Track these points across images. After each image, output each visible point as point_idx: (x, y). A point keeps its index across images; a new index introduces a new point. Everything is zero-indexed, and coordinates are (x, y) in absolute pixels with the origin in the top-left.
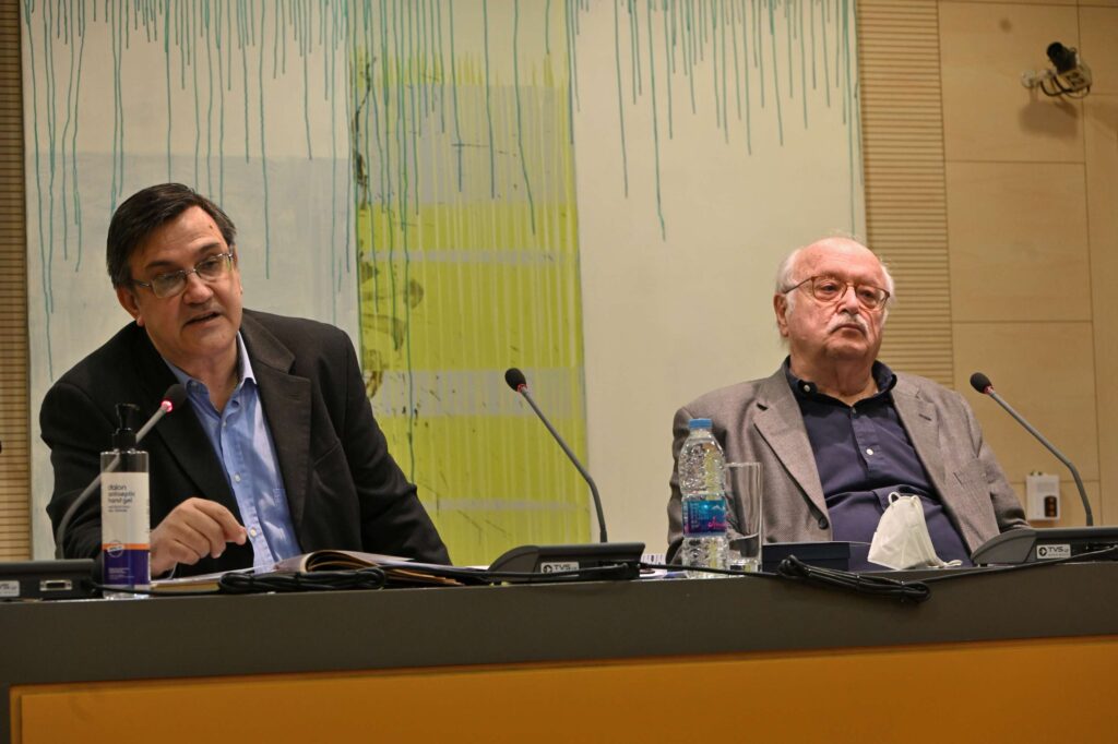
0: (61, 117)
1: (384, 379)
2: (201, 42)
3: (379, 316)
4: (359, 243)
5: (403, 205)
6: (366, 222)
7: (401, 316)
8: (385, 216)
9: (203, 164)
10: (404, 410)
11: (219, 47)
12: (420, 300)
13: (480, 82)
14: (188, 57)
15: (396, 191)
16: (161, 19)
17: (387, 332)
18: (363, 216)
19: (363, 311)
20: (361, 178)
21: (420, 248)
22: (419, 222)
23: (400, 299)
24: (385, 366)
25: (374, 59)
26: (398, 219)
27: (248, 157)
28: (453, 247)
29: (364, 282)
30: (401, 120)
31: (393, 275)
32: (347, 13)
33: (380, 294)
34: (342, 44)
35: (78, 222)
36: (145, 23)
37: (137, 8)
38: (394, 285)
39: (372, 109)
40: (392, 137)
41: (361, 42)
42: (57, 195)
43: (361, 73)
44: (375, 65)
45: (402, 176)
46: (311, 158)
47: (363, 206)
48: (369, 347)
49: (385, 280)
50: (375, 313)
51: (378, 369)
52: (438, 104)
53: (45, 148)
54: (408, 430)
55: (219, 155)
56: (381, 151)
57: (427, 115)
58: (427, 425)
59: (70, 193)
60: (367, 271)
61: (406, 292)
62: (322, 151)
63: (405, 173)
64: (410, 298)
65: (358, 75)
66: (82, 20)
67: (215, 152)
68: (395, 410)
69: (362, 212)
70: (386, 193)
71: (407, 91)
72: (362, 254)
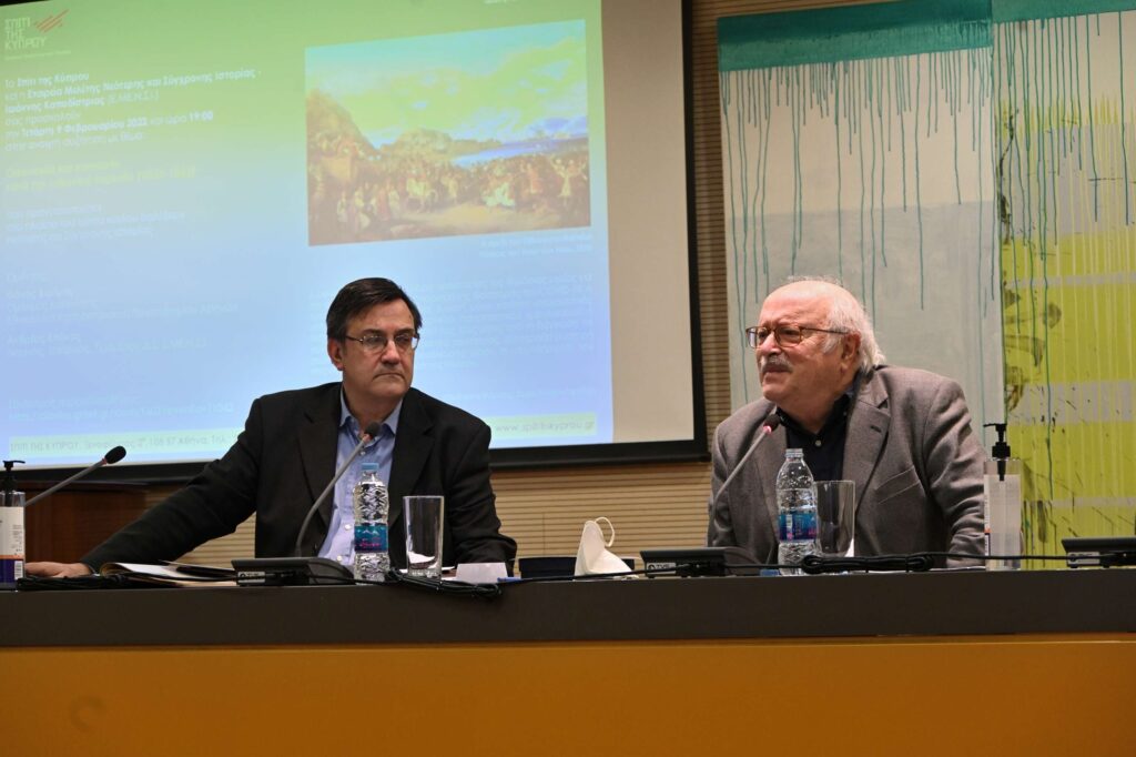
0: (752, 187)
1: (1025, 391)
2: (866, 114)
3: (1020, 337)
4: (1003, 274)
5: (1043, 237)
6: (1008, 255)
7: (1040, 335)
8: (1026, 248)
9: (867, 218)
10: (1043, 419)
11: (880, 116)
12: (1058, 320)
13: (1116, 121)
14: (854, 126)
15: (1037, 226)
16: (832, 98)
17: (1027, 350)
18: (1006, 250)
19: (1006, 333)
20: (1004, 216)
21: (1058, 273)
22: (1058, 253)
23: (1039, 321)
24: (1027, 380)
25: (1017, 111)
26: (1038, 250)
27: (905, 207)
28: (1089, 272)
29: (1007, 307)
30: (1041, 163)
31: (1033, 299)
32: (992, 74)
33: (1021, 318)
34: (988, 100)
35: (766, 271)
36: (819, 102)
37: (812, 91)
38: (1034, 310)
39: (1015, 154)
40: (1033, 178)
41: (1005, 97)
42: (749, 250)
43: (1005, 125)
44: (1018, 115)
45: (1042, 213)
46: (960, 203)
47: (1006, 241)
48: (1011, 365)
49: (1026, 303)
50: (1017, 334)
51: (1019, 383)
52: (1075, 145)
53: (739, 214)
54: (1046, 436)
55: (880, 207)
56: (1023, 192)
57: (1065, 156)
58: (1063, 431)
59: (759, 249)
60: (1009, 298)
61: (1045, 315)
62: (969, 196)
63: (1045, 210)
64: (1049, 320)
65: (1003, 127)
66: (768, 106)
67: (878, 205)
68: (1034, 419)
69: (1004, 247)
70: (1027, 229)
71: (1047, 136)
72: (1005, 284)
